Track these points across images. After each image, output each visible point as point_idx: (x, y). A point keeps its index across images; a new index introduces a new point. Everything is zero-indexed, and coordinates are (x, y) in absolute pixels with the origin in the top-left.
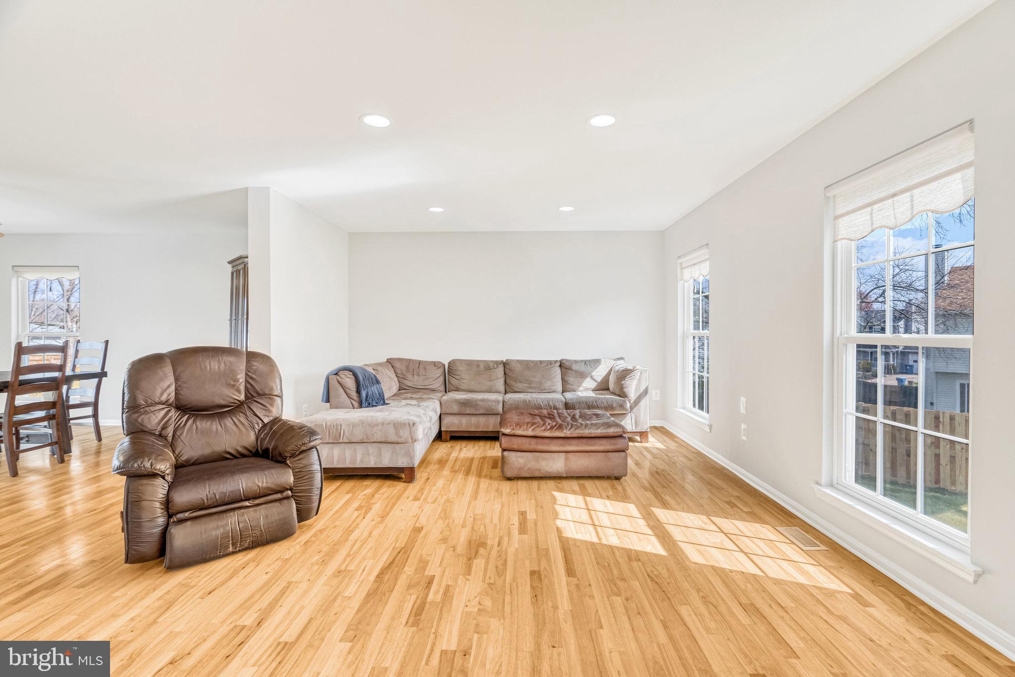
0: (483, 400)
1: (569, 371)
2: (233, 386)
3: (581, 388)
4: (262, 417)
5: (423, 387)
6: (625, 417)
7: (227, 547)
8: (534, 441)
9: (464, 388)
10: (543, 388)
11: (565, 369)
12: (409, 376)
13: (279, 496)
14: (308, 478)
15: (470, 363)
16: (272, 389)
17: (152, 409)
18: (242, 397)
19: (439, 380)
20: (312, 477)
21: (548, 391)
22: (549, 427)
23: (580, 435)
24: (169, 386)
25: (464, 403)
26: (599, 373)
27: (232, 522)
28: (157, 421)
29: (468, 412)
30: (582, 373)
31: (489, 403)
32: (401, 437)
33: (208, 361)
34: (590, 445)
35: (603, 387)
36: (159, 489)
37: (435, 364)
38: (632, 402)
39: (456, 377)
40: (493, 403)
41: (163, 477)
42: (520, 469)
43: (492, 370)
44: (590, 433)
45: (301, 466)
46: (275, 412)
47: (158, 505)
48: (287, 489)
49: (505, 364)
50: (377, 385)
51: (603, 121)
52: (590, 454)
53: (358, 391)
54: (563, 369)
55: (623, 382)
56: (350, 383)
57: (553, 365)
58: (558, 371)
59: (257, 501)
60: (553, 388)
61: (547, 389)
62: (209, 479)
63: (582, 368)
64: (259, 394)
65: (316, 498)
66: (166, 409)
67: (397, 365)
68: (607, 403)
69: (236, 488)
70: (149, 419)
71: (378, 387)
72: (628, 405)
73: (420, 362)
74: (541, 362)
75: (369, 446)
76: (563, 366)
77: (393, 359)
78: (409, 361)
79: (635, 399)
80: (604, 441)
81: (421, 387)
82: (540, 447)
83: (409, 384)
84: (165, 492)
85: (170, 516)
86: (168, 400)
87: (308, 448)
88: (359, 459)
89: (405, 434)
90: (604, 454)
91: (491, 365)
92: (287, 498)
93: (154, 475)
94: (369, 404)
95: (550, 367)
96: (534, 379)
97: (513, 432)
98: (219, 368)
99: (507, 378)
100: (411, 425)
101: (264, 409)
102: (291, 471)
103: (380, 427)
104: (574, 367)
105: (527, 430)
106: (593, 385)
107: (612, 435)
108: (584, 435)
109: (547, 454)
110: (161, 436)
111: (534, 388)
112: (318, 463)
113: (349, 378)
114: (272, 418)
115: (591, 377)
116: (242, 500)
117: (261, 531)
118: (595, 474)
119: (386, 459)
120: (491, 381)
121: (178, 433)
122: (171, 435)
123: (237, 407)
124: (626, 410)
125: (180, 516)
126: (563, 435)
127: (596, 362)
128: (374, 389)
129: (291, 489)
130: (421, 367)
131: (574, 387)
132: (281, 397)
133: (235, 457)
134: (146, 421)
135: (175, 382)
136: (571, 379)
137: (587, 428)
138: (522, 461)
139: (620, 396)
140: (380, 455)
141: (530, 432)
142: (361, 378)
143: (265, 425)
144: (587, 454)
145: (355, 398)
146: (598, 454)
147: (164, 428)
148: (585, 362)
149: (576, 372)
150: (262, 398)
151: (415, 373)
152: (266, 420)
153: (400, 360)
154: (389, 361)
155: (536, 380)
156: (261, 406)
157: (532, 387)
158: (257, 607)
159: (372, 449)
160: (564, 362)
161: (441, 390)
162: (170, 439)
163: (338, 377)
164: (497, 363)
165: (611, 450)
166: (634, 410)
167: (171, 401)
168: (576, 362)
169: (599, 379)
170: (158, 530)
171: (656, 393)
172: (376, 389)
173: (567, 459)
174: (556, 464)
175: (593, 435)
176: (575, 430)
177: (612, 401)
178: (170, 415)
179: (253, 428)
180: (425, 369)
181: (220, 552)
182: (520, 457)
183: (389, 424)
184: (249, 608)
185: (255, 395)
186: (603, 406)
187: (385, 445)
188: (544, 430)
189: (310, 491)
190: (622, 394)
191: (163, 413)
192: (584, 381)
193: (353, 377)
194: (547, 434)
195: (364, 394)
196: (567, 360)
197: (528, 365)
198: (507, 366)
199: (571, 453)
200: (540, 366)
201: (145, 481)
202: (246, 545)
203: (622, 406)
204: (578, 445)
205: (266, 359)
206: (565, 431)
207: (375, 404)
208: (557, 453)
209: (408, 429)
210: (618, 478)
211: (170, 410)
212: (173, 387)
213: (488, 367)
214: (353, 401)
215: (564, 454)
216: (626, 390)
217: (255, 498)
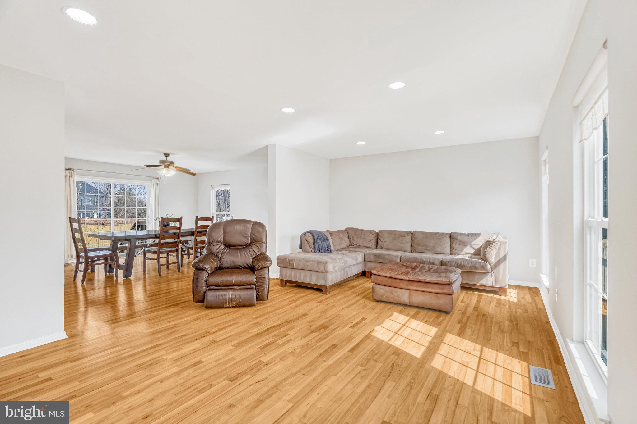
0: (388, 255)
1: (455, 240)
2: (245, 237)
3: (462, 253)
4: (256, 252)
5: (362, 245)
6: (487, 275)
7: (226, 304)
8: (390, 280)
9: (386, 247)
10: (435, 251)
11: (453, 239)
12: (355, 238)
13: (249, 287)
14: (262, 281)
15: (391, 232)
16: (262, 239)
17: (215, 244)
18: (249, 242)
19: (371, 241)
20: (265, 281)
21: (439, 253)
22: (400, 273)
23: (419, 280)
24: (221, 235)
25: (377, 256)
26: (478, 243)
27: (229, 294)
28: (216, 249)
29: (379, 261)
30: (464, 242)
31: (392, 257)
32: (319, 269)
33: (236, 226)
34: (425, 287)
35: (477, 253)
36: (205, 275)
37: (371, 232)
38: (492, 265)
39: (382, 240)
40: (394, 257)
41: (206, 271)
42: (382, 296)
43: (403, 237)
44: (426, 280)
45: (260, 275)
46: (263, 251)
47: (203, 281)
48: (253, 284)
49: (412, 234)
50: (327, 242)
51: (397, 85)
52: (426, 293)
53: (314, 244)
54: (452, 239)
55: (485, 250)
56: (310, 239)
57: (444, 236)
58: (448, 240)
59: (240, 287)
60: (442, 251)
61: (438, 252)
62: (222, 274)
63: (465, 239)
64: (256, 241)
65: (266, 291)
66: (220, 245)
67: (350, 232)
68: (472, 264)
69: (231, 280)
70: (213, 248)
71: (327, 243)
72: (489, 267)
73: (362, 231)
74: (436, 233)
75: (307, 272)
76: (452, 237)
77: (349, 228)
78: (357, 229)
79: (494, 263)
80: (435, 286)
81: (361, 245)
82: (393, 284)
83: (355, 242)
84: (206, 277)
85: (208, 286)
86: (220, 241)
87: (264, 267)
88: (302, 278)
89: (322, 267)
90: (435, 294)
91: (403, 234)
92: (253, 288)
93: (203, 270)
94: (319, 251)
95: (442, 237)
96: (429, 245)
97: (378, 273)
98: (240, 228)
99: (413, 243)
100: (325, 263)
101: (257, 248)
102: (255, 276)
103: (310, 263)
104: (459, 238)
105: (386, 273)
106: (472, 251)
107: (441, 282)
108: (422, 281)
109: (398, 289)
110: (217, 256)
111: (429, 250)
112: (268, 275)
113: (310, 237)
114: (260, 253)
115: (471, 246)
116: (233, 286)
117: (240, 300)
118: (429, 307)
119: (314, 280)
120: (402, 244)
121: (223, 255)
122: (220, 255)
123: (247, 246)
124: (487, 270)
125: (211, 287)
126: (408, 279)
127: (477, 235)
128: (324, 244)
129: (255, 285)
130: (363, 233)
131: (458, 251)
132: (266, 243)
133: (243, 268)
134: (212, 249)
135: (224, 234)
136: (456, 246)
137: (424, 276)
138: (382, 291)
139: (483, 260)
140: (311, 277)
141: (388, 275)
142: (316, 237)
143: (257, 256)
144: (423, 293)
145: (313, 247)
146: (431, 294)
147: (218, 252)
148: (469, 235)
149: (460, 241)
150: (257, 243)
151: (359, 237)
152: (258, 253)
153: (352, 229)
154: (347, 230)
155: (432, 245)
156: (256, 247)
157: (427, 249)
158: (218, 328)
159: (308, 273)
160: (453, 234)
161: (374, 247)
162: (220, 257)
163: (305, 236)
164: (407, 233)
165: (440, 293)
166: (494, 271)
167: (222, 242)
168: (461, 234)
169: (477, 247)
170: (203, 291)
171: (533, 262)
172: (325, 244)
173: (410, 295)
174: (404, 296)
175: (427, 281)
176: (416, 276)
177: (476, 263)
178: (221, 247)
179: (252, 256)
180: (364, 234)
181: (224, 306)
182: (382, 289)
183: (315, 261)
184: (216, 327)
185: (254, 241)
186: (468, 265)
187: (313, 272)
188: (397, 274)
189: (263, 287)
190: (485, 259)
191: (218, 246)
192: (465, 248)
193: (312, 236)
194: (398, 277)
195: (317, 246)
196: (454, 233)
197: (427, 235)
198: (413, 235)
199: (413, 291)
200: (435, 236)
201: (200, 271)
202: (234, 305)
203: (483, 267)
204: (417, 286)
205: (261, 225)
206: (409, 276)
207: (323, 251)
208: (404, 290)
209: (323, 265)
210: (447, 313)
211: (221, 245)
212: (223, 236)
213: (400, 235)
214: (311, 249)
215: (409, 290)
216: (487, 256)
217: (239, 286)
